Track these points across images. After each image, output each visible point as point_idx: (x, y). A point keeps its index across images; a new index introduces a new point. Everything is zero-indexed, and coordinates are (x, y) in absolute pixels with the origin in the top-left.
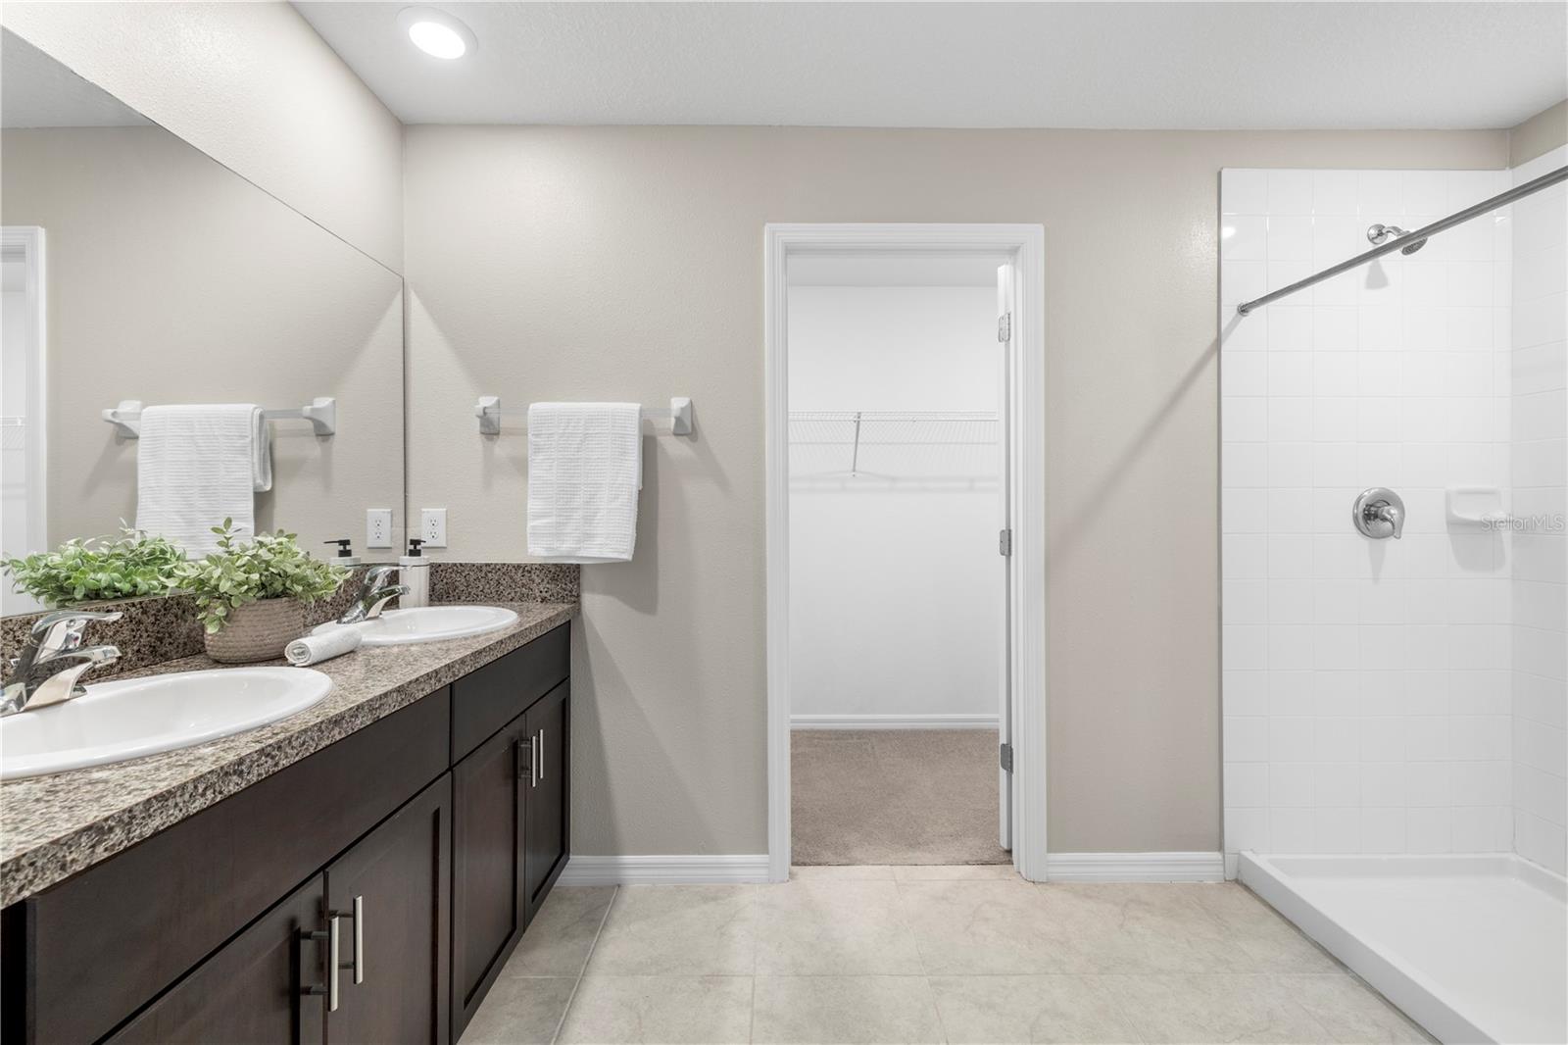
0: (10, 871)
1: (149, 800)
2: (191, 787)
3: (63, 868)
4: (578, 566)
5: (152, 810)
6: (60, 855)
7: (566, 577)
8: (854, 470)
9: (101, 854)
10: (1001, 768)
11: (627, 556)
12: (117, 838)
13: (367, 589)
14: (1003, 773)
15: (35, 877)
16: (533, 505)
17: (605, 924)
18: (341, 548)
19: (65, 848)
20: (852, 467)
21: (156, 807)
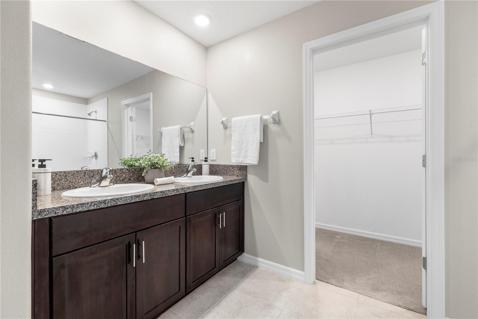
0: (43, 211)
1: (78, 204)
2: (90, 204)
3: (56, 213)
4: (246, 166)
5: (79, 206)
6: (55, 211)
7: (243, 169)
8: (372, 134)
9: (65, 213)
10: (423, 268)
11: (257, 164)
12: (69, 211)
13: (187, 169)
14: (424, 270)
15: (49, 214)
16: (233, 148)
17: (247, 276)
18: (192, 159)
19: (56, 209)
20: (371, 133)
21: (80, 206)
